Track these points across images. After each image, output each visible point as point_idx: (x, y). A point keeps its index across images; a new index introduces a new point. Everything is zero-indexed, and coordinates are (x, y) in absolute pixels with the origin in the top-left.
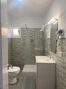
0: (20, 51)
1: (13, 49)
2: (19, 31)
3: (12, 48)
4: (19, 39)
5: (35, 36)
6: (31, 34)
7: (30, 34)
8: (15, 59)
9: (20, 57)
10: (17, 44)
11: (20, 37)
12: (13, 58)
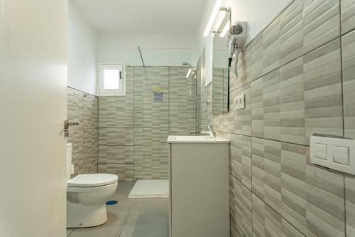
0: (123, 137)
1: (101, 131)
2: (121, 73)
3: (98, 128)
4: (119, 99)
5: (171, 90)
6: (159, 84)
7: (153, 84)
8: (108, 161)
9: (123, 156)
10: (114, 114)
11: (124, 94)
12: (100, 160)
